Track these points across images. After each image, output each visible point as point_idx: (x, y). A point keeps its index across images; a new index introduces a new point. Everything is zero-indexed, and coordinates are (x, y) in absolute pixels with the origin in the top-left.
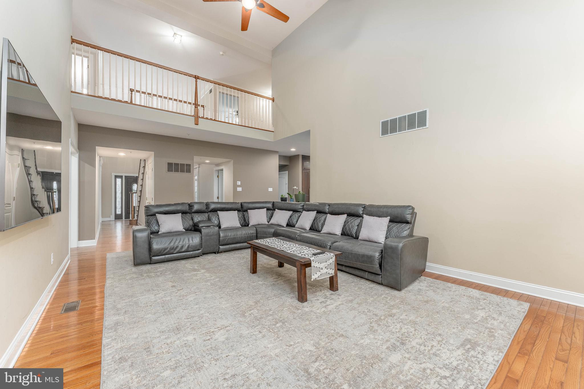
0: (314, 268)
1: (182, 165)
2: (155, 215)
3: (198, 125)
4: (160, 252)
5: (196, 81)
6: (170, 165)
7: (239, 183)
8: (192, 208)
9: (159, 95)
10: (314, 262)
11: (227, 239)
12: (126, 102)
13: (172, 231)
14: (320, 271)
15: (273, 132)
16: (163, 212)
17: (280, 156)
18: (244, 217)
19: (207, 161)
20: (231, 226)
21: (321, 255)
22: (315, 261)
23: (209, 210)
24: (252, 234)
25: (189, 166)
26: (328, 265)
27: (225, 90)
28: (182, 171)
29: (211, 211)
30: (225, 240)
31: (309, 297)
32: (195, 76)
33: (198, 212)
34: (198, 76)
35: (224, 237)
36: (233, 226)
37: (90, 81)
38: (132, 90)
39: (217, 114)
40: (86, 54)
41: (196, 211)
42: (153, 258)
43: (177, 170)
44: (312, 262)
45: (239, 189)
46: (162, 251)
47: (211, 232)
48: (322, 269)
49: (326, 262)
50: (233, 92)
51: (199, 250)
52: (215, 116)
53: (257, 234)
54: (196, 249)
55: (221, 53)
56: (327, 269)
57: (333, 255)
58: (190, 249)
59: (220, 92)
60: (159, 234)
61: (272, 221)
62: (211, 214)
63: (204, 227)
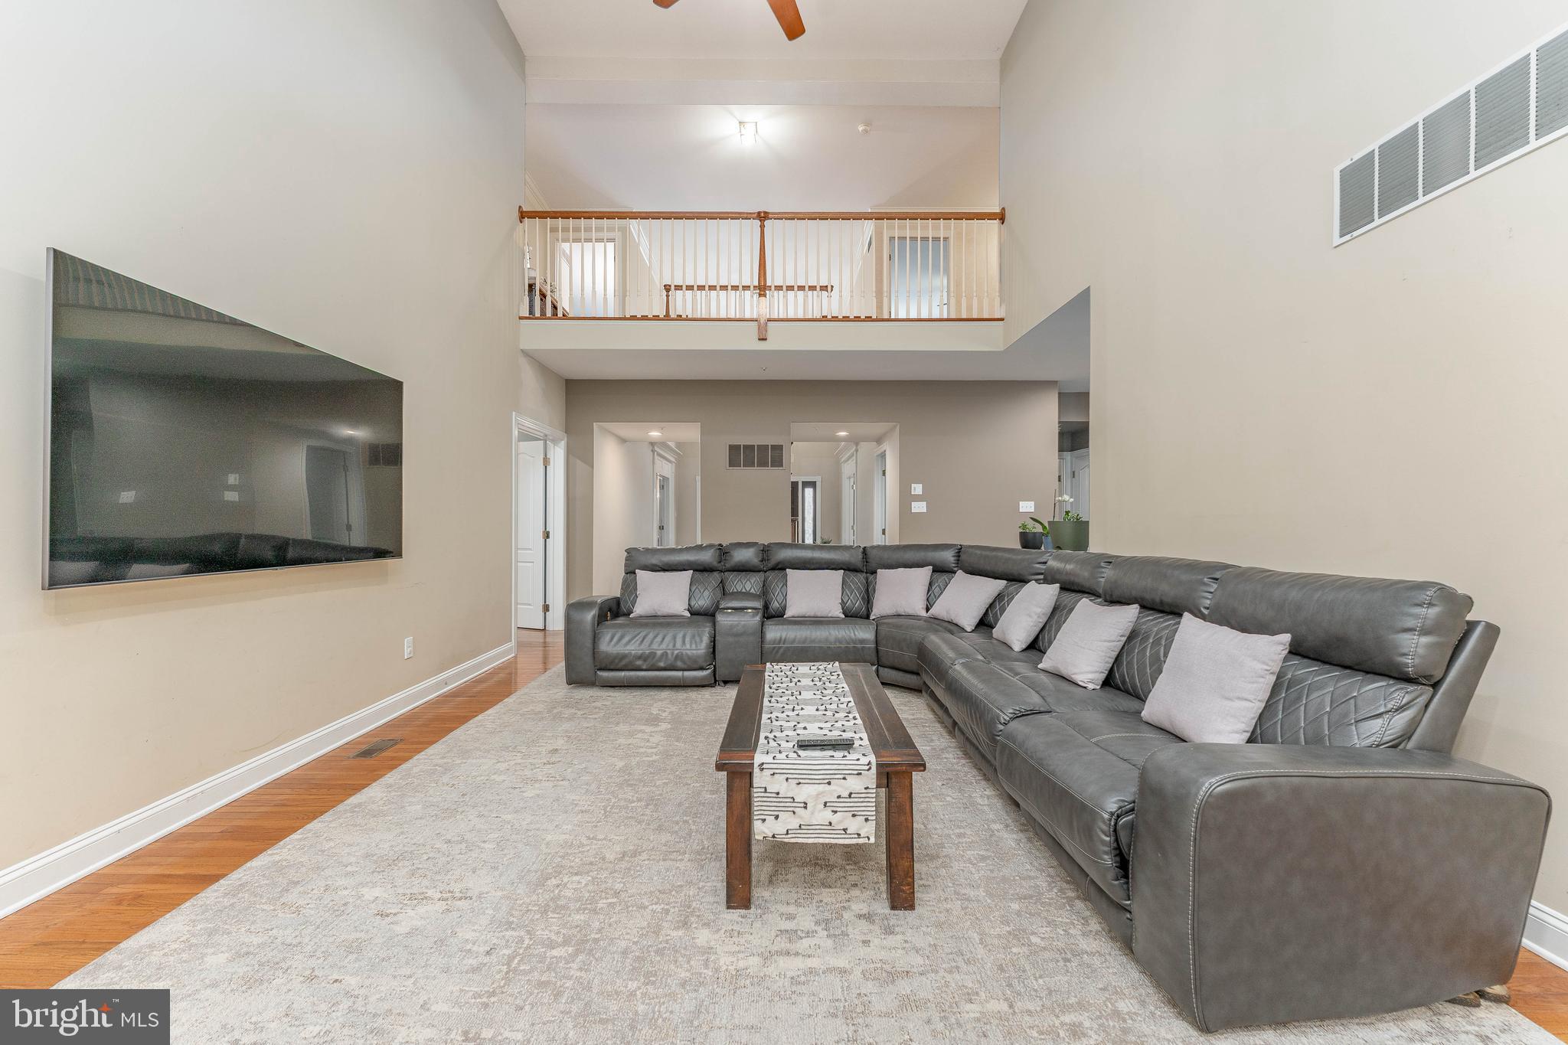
0: (763, 794)
1: (763, 448)
2: (635, 573)
3: (766, 339)
4: (612, 662)
5: (762, 227)
6: (734, 449)
7: (917, 489)
8: (727, 558)
9: (743, 285)
10: (767, 773)
11: (782, 650)
12: (656, 318)
13: (659, 613)
14: (794, 813)
15: (1002, 320)
16: (659, 566)
17: (1061, 396)
18: (867, 590)
19: (843, 434)
20: (812, 614)
21: (817, 753)
22: (772, 772)
23: (770, 565)
24: (862, 641)
25: (778, 449)
26: (839, 797)
27: (909, 228)
28: (763, 463)
29: (773, 569)
30: (777, 652)
31: (759, 893)
32: (759, 213)
33: (743, 569)
34: (765, 213)
35: (779, 642)
36: (819, 614)
37: (616, 288)
38: (667, 288)
39: (885, 300)
40: (611, 235)
41: (735, 566)
42: (600, 673)
43: (749, 463)
44: (756, 770)
45: (919, 507)
46: (617, 661)
47: (737, 625)
48: (805, 808)
49: (829, 783)
50: (930, 228)
51: (702, 669)
52: (880, 306)
53: (877, 642)
54: (695, 666)
55: (861, 128)
56: (835, 812)
57: (869, 763)
58: (679, 664)
59: (892, 239)
60: (632, 618)
61: (938, 610)
62: (771, 575)
63: (730, 611)
